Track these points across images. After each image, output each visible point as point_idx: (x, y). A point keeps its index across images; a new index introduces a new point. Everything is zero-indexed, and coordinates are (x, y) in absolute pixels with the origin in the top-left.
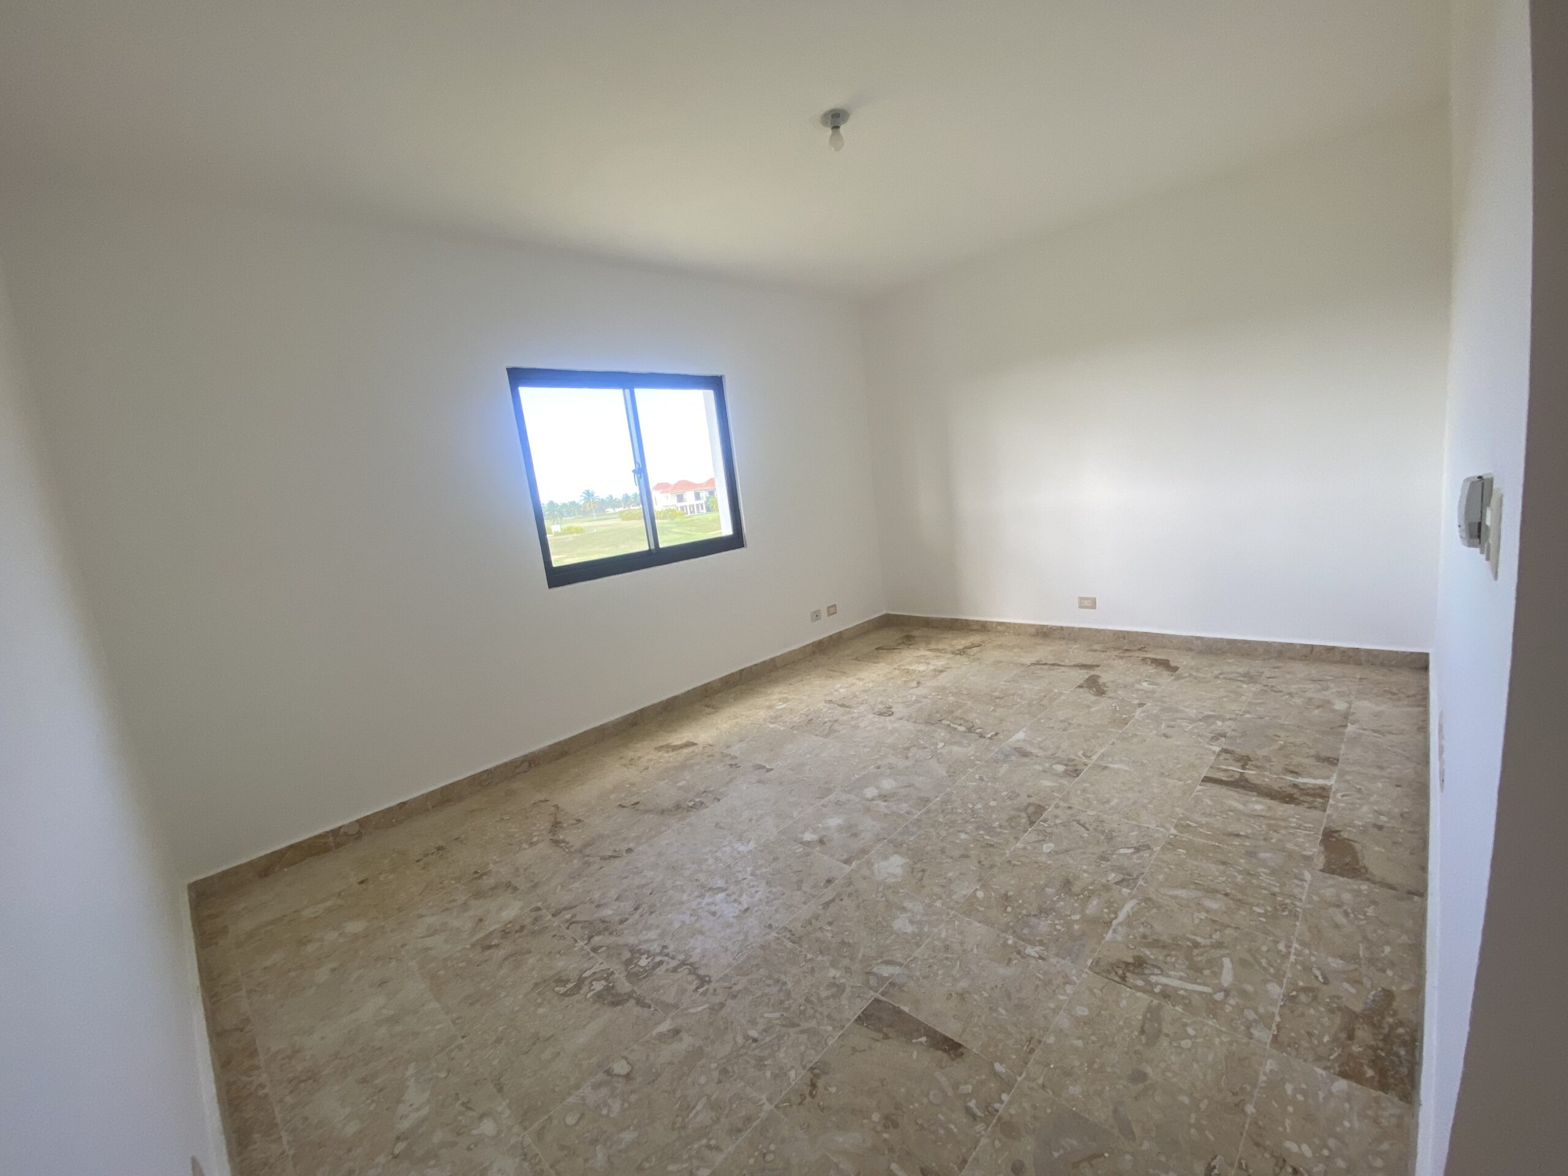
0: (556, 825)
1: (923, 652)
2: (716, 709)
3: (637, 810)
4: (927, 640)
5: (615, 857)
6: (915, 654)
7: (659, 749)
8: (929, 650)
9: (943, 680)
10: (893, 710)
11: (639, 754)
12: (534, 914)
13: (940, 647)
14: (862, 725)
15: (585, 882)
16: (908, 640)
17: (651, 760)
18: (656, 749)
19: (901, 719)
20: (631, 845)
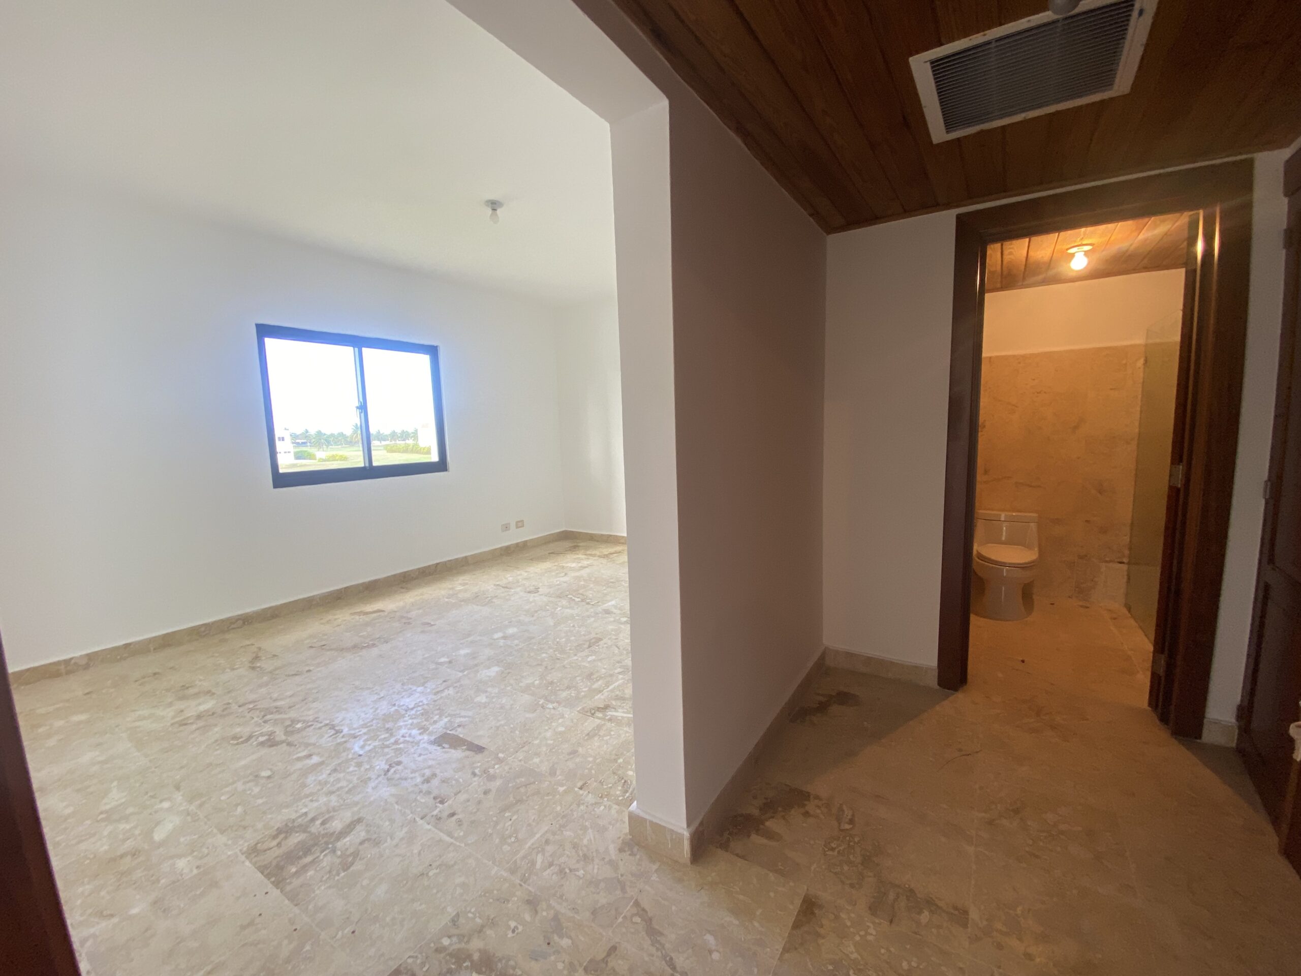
0: (257, 658)
1: (580, 556)
2: (408, 589)
3: (323, 649)
4: (587, 548)
5: (296, 675)
6: (575, 557)
7: (352, 614)
8: (585, 555)
9: (584, 573)
10: (539, 590)
11: (336, 617)
12: (225, 706)
13: (594, 552)
14: (512, 599)
15: (270, 688)
16: (574, 548)
17: (345, 620)
18: (351, 614)
19: (542, 595)
20: (311, 668)
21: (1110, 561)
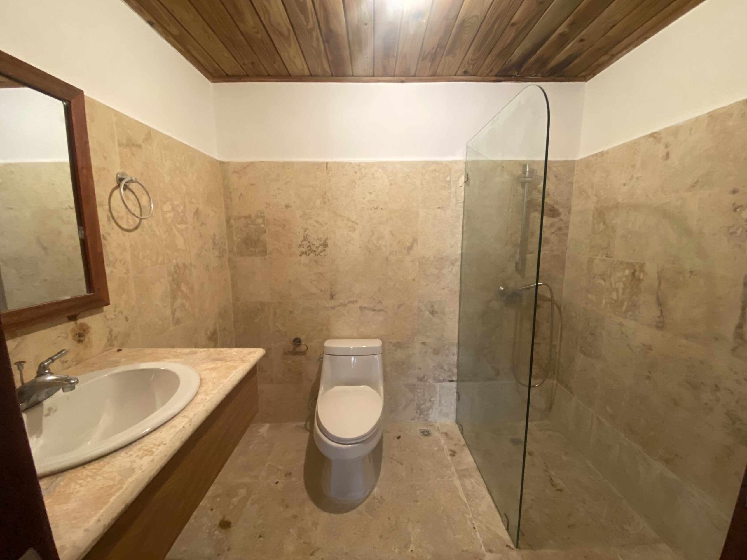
21: (443, 381)
